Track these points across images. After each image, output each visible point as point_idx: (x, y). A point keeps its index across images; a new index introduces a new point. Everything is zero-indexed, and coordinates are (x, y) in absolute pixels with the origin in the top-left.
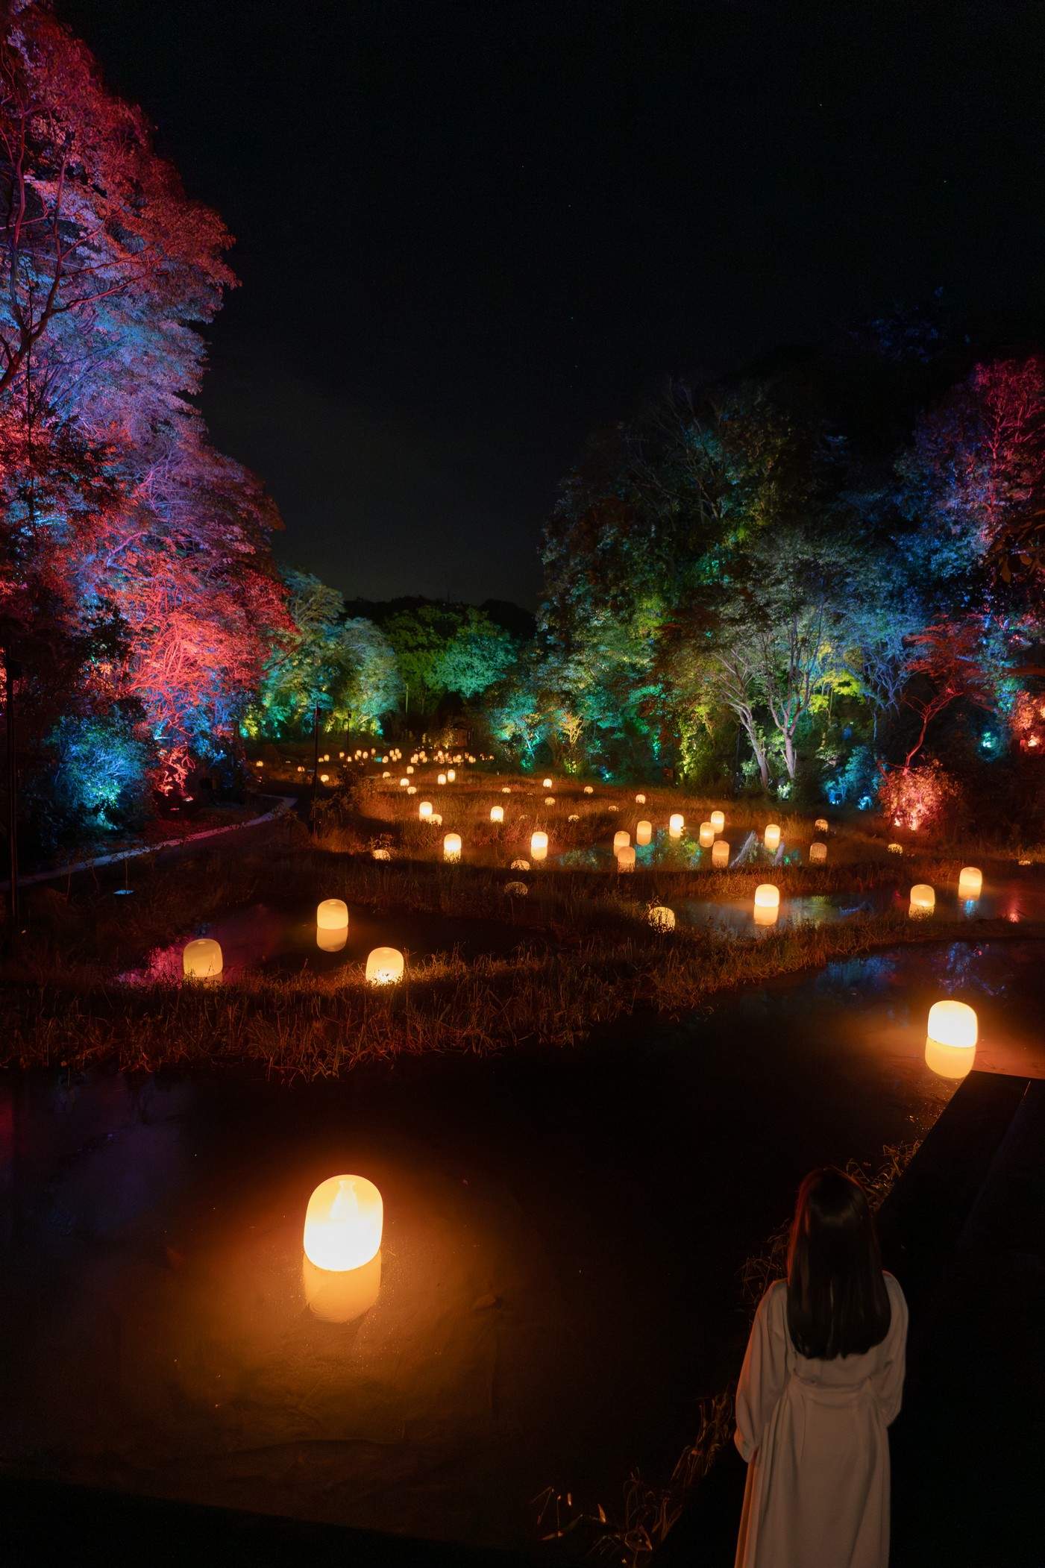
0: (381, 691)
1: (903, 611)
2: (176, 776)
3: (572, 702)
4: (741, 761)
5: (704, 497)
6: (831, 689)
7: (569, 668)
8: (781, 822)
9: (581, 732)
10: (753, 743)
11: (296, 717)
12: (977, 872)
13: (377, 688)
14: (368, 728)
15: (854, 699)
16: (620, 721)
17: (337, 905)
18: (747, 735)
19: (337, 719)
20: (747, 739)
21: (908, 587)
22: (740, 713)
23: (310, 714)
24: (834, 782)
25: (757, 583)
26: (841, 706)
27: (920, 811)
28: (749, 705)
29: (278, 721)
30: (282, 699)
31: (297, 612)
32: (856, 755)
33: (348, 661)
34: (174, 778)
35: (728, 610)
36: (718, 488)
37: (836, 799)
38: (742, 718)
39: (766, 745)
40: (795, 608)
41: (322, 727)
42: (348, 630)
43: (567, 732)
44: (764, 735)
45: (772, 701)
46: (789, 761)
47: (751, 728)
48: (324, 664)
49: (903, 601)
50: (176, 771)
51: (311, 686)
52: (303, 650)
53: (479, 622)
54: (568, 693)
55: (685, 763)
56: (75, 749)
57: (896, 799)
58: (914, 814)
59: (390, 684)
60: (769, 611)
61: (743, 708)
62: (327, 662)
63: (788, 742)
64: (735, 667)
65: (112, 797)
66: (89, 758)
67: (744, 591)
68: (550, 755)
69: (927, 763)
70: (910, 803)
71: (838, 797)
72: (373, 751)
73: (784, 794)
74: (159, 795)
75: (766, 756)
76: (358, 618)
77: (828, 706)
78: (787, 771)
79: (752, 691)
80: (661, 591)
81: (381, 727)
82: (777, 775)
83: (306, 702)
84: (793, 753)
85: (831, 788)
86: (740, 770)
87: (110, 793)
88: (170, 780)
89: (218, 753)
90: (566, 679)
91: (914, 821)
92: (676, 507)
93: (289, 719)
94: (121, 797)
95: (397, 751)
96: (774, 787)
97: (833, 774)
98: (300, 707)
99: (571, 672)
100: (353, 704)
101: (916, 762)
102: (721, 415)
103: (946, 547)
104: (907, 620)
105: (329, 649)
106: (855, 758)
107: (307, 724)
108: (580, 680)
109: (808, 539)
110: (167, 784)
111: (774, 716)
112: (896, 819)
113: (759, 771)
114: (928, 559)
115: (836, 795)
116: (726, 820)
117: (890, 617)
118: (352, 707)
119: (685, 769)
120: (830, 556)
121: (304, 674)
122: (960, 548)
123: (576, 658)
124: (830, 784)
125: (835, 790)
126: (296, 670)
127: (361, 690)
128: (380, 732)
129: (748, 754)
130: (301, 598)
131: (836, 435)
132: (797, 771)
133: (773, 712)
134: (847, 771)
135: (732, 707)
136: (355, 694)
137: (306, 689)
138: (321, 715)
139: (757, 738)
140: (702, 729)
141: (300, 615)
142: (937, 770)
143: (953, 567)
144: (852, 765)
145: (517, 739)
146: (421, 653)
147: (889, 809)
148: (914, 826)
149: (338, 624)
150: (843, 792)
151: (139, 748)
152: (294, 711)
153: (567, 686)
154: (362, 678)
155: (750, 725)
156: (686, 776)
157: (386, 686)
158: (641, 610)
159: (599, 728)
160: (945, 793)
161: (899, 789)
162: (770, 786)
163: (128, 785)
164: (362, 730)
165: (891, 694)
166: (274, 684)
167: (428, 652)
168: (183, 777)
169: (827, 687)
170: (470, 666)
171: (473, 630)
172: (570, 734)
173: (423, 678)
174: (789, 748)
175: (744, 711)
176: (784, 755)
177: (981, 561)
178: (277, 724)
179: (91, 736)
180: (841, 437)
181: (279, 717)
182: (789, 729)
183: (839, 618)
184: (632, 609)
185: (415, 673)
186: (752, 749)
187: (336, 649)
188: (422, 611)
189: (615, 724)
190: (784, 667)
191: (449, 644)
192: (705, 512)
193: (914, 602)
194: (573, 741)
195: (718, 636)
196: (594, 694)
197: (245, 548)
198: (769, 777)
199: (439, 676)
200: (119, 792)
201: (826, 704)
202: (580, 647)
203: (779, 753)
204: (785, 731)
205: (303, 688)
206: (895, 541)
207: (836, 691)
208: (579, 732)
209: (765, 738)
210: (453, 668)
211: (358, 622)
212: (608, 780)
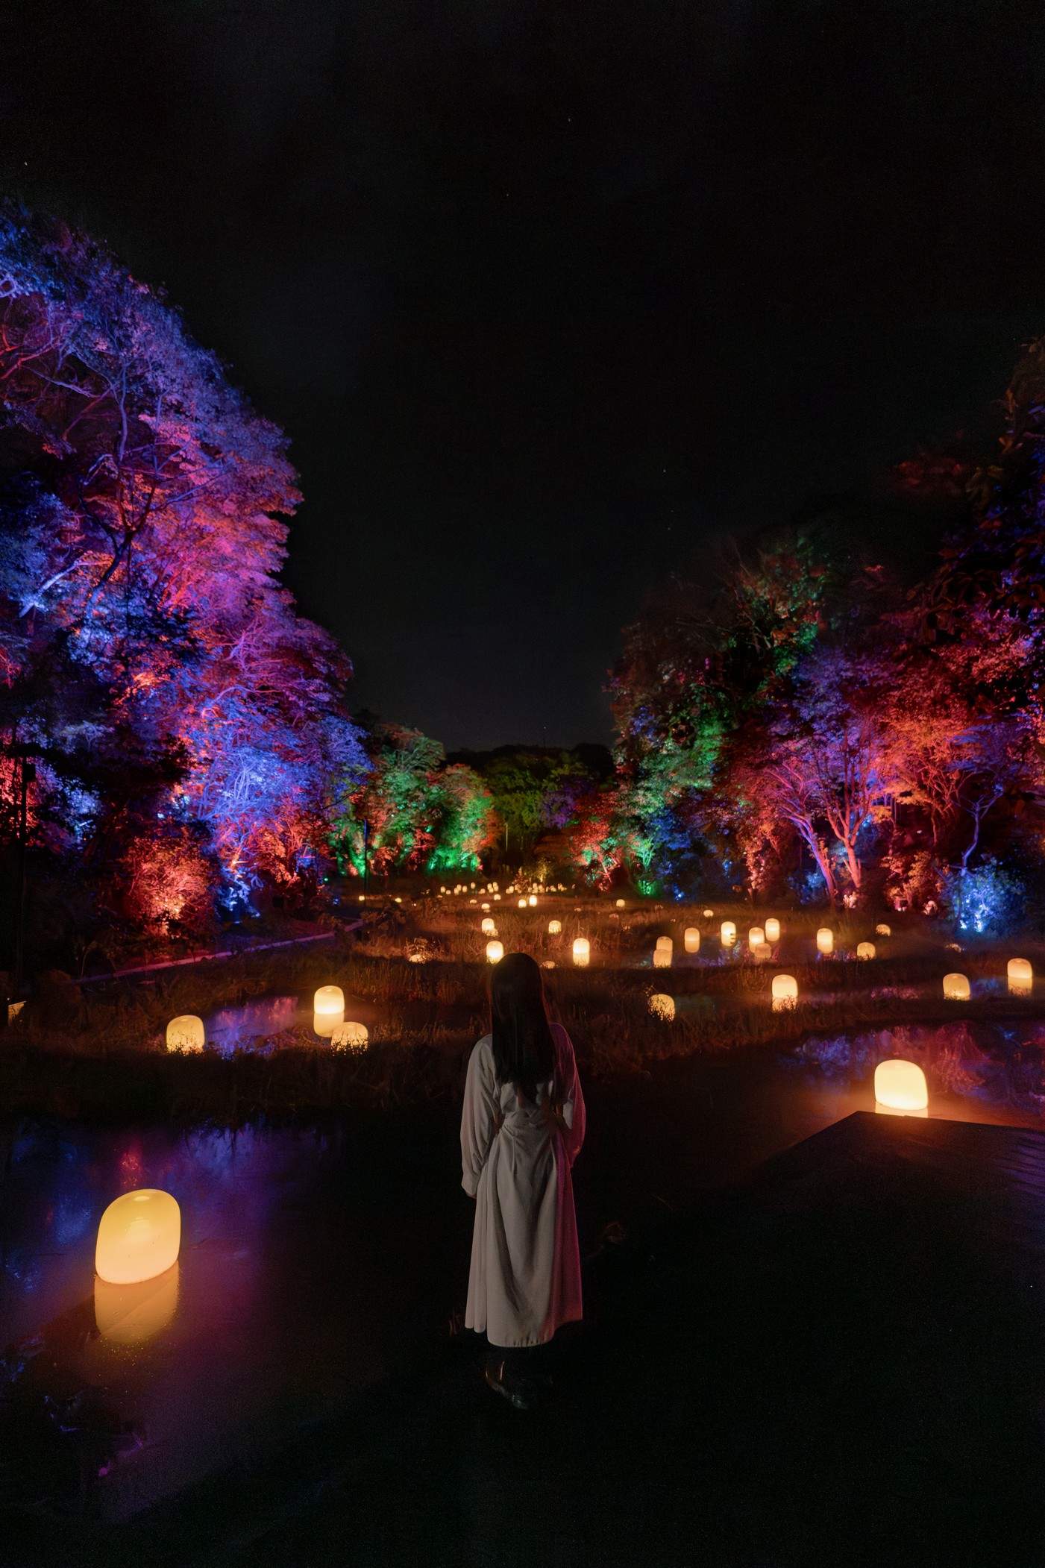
0: (479, 830)
1: (948, 717)
2: (240, 892)
3: (642, 827)
4: (806, 874)
5: (756, 631)
6: (894, 799)
7: (638, 794)
8: (834, 927)
9: (654, 854)
10: (816, 855)
11: (402, 856)
12: (1025, 964)
13: (475, 827)
14: (469, 864)
15: (917, 808)
16: (689, 842)
17: (334, 992)
18: (809, 847)
19: (439, 857)
20: (809, 851)
21: (951, 694)
22: (800, 826)
23: (415, 853)
24: (898, 889)
25: (803, 700)
26: (906, 816)
27: (983, 912)
28: (808, 818)
29: (386, 860)
30: (391, 841)
31: (403, 762)
32: (918, 861)
33: (450, 803)
34: (238, 894)
35: (777, 729)
36: (769, 623)
37: (901, 906)
38: (803, 831)
39: (829, 856)
40: (841, 722)
41: (426, 864)
42: (449, 776)
43: (640, 855)
44: (825, 846)
45: (832, 814)
46: (853, 871)
47: (812, 840)
48: (427, 808)
49: (947, 707)
50: (240, 888)
51: (416, 828)
52: (408, 795)
53: (572, 763)
54: (638, 818)
55: (752, 878)
56: (146, 867)
57: (958, 902)
58: (978, 916)
59: (488, 823)
60: (815, 726)
61: (803, 821)
62: (431, 806)
63: (851, 852)
64: (793, 784)
65: (177, 910)
66: (160, 876)
67: (790, 709)
68: (624, 877)
69: (983, 863)
70: (974, 904)
71: (904, 904)
72: (473, 885)
73: (851, 904)
74: (224, 910)
75: (830, 867)
76: (458, 765)
77: (893, 816)
78: (852, 881)
79: (811, 804)
80: (721, 718)
81: (481, 863)
82: (843, 885)
83: (411, 842)
84: (857, 863)
85: (895, 895)
86: (806, 883)
87: (175, 908)
88: (235, 896)
89: (292, 876)
90: (635, 804)
91: (979, 922)
92: (733, 642)
93: (396, 858)
94: (186, 911)
95: (495, 884)
96: (840, 897)
97: (898, 881)
98: (406, 846)
99: (640, 798)
100: (455, 842)
101: (974, 863)
102: (765, 558)
103: (986, 654)
104: (952, 725)
105: (432, 794)
106: (917, 864)
107: (412, 863)
108: (648, 805)
109: (848, 657)
110: (233, 899)
111: (834, 827)
112: (961, 922)
113: (824, 884)
114: (969, 667)
115: (902, 901)
116: (782, 927)
117: (935, 723)
118: (454, 845)
119: (753, 884)
120: (872, 671)
121: (408, 817)
122: (1000, 654)
123: (646, 785)
124: (894, 891)
125: (900, 896)
126: (402, 814)
127: (461, 829)
128: (481, 867)
129: (812, 866)
130: (406, 750)
131: (874, 566)
132: (861, 881)
133: (832, 823)
134: (911, 877)
135: (793, 821)
136: (456, 834)
137: (410, 830)
138: (425, 855)
139: (820, 850)
140: (767, 845)
141: (405, 765)
142: (997, 869)
143: (994, 673)
144: (916, 870)
145: (595, 864)
146: (518, 795)
147: (953, 912)
148: (980, 927)
149: (440, 772)
150: (909, 899)
151: (202, 865)
152: (401, 851)
153: (637, 812)
154: (462, 819)
155: (811, 838)
156: (755, 891)
157: (483, 825)
158: (702, 737)
159: (670, 850)
160: (1008, 892)
161: (960, 891)
162: (836, 897)
163: (193, 901)
164: (463, 866)
165: (947, 798)
166: (382, 827)
167: (525, 793)
168: (246, 893)
169: (889, 798)
170: (564, 803)
171: (565, 771)
172: (643, 857)
173: (521, 817)
174: (852, 858)
175: (804, 824)
176: (847, 866)
177: (1022, 664)
178: (384, 863)
179: (160, 855)
180: (879, 567)
181: (387, 857)
182: (850, 840)
183: (884, 727)
184: (692, 736)
185: (514, 813)
186: (814, 861)
187: (438, 793)
188: (519, 757)
189: (683, 846)
190: (840, 780)
191: (544, 785)
192: (759, 644)
193: (956, 707)
194: (646, 863)
195: (768, 753)
196: (662, 818)
197: (325, 697)
198: (835, 888)
199: (536, 815)
200: (183, 904)
201: (888, 814)
202: (647, 775)
203: (843, 865)
204: (846, 841)
205: (409, 829)
206: (936, 653)
207: (898, 801)
208: (651, 854)
209: (826, 849)
210: (548, 806)
211: (458, 767)
212: (680, 899)
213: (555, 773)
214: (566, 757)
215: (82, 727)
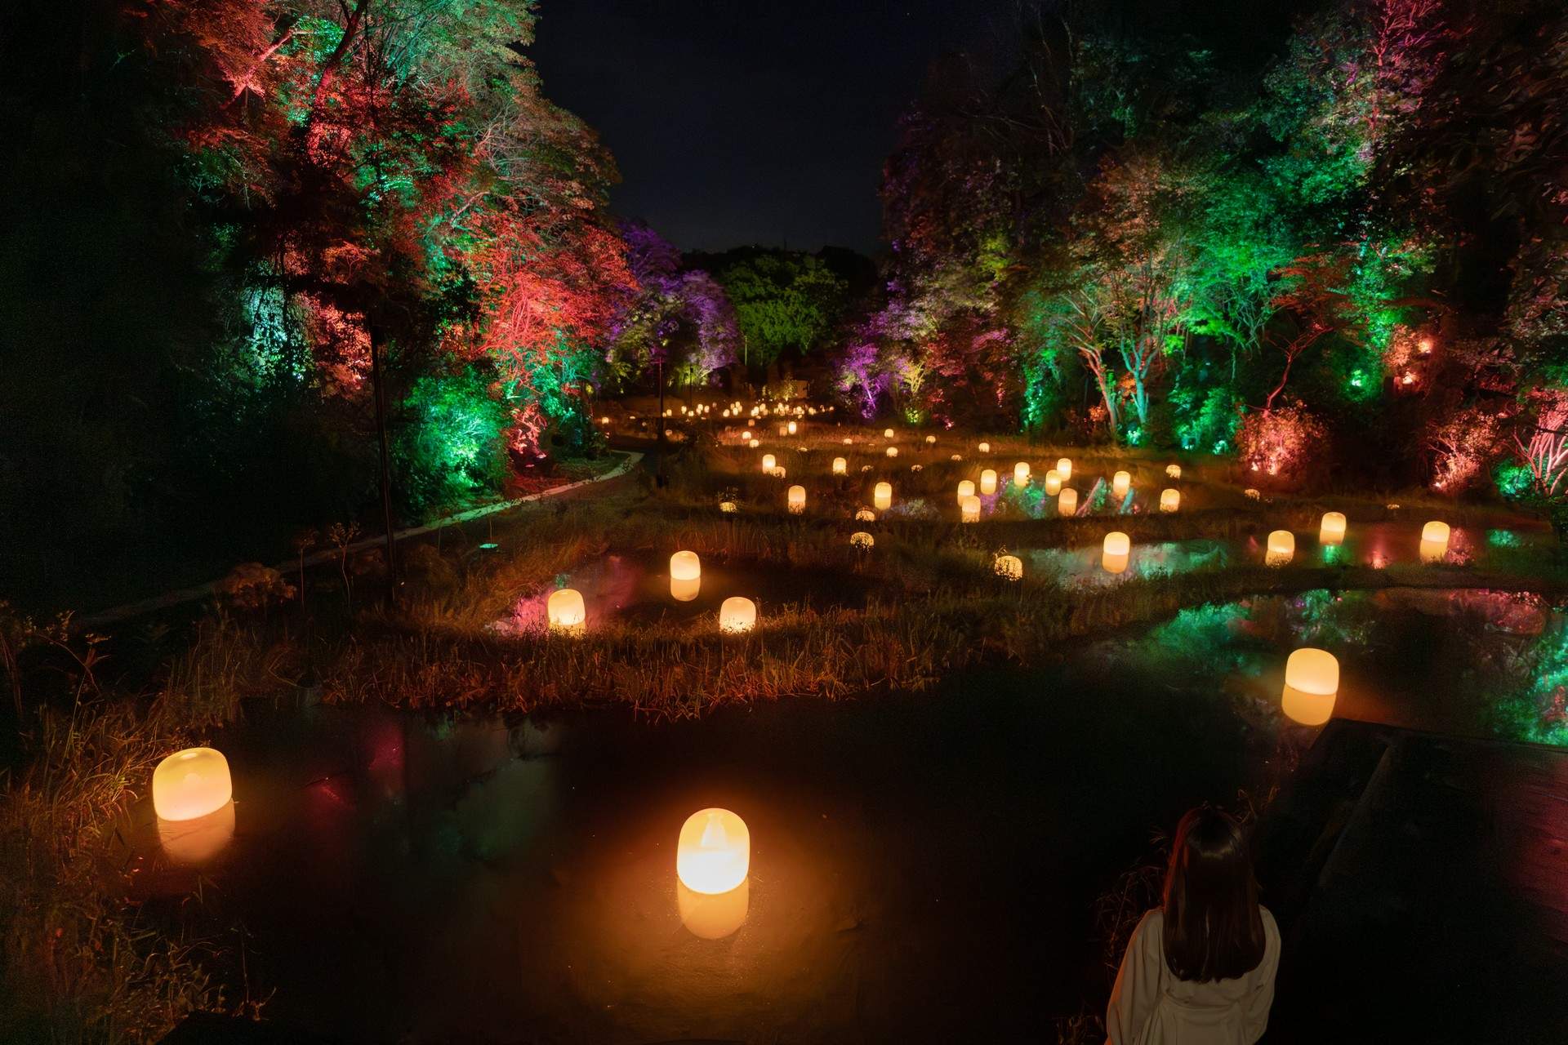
0: (721, 345)
1: (1269, 242)
2: (529, 434)
3: (914, 351)
4: (1089, 407)
6: (1186, 329)
7: (909, 315)
8: (1131, 470)
9: (923, 381)
10: (1102, 387)
11: (638, 373)
12: (1340, 517)
13: (716, 342)
14: (709, 382)
15: (1211, 339)
16: (962, 368)
17: (690, 557)
18: (1097, 379)
19: (677, 374)
20: (1096, 384)
21: (1275, 215)
22: (1088, 356)
23: (651, 369)
24: (1187, 427)
25: (1110, 217)
26: (1197, 346)
27: (1279, 455)
28: (1099, 348)
29: (621, 377)
30: (624, 355)
31: (635, 267)
32: (1212, 397)
33: (688, 315)
34: (527, 436)
35: (1077, 249)
37: (1188, 445)
38: (1089, 362)
39: (1117, 389)
40: (1150, 243)
41: (664, 382)
42: (686, 283)
43: (908, 381)
44: (1114, 379)
45: (1124, 343)
46: (1139, 406)
47: (1100, 372)
48: (663, 319)
49: (1268, 231)
50: (529, 429)
51: (652, 341)
52: (642, 305)
53: (817, 270)
54: (909, 341)
55: (1030, 410)
56: (434, 410)
57: (1254, 443)
58: (1273, 458)
59: (729, 337)
60: (1121, 247)
61: (1092, 351)
62: (666, 317)
63: (1140, 386)
64: (1085, 309)
65: (472, 456)
66: (448, 419)
67: (1094, 227)
68: (891, 405)
69: (1285, 405)
70: (1270, 446)
71: (1192, 442)
72: (714, 405)
73: (1134, 440)
74: (514, 453)
75: (1116, 400)
76: (696, 271)
77: (1184, 347)
78: (1138, 416)
79: (1103, 333)
80: (1006, 230)
81: (723, 381)
82: (1127, 420)
83: (646, 357)
84: (1145, 397)
85: (1184, 432)
86: (1088, 415)
87: (469, 452)
88: (524, 437)
89: (567, 411)
90: (907, 326)
91: (1273, 465)
93: (632, 375)
94: (481, 454)
95: (738, 404)
96: (1124, 432)
97: (1186, 417)
98: (642, 362)
99: (912, 319)
100: (693, 358)
101: (1276, 404)
103: (1319, 169)
104: (1273, 252)
105: (668, 304)
106: (1210, 401)
107: (648, 379)
108: (921, 327)
109: (1166, 168)
110: (522, 441)
111: (1125, 359)
112: (1253, 464)
113: (1107, 417)
114: (1299, 183)
115: (1189, 440)
116: (1073, 467)
117: (1255, 250)
118: (692, 361)
119: (1030, 416)
120: (1189, 185)
121: (644, 329)
122: (1335, 169)
123: (917, 305)
124: (1184, 428)
125: (1189, 434)
126: (637, 326)
127: (700, 344)
128: (722, 385)
129: (1097, 399)
130: (639, 252)
131: (1200, 51)
132: (1148, 415)
133: (1124, 354)
134: (1202, 415)
135: (1080, 351)
136: (694, 349)
137: (646, 345)
138: (661, 371)
139: (1107, 382)
140: (1048, 374)
141: (638, 270)
142: (1300, 412)
143: (1326, 191)
144: (1208, 408)
145: (857, 389)
146: (758, 305)
147: (1246, 452)
148: (1273, 470)
149: (676, 278)
150: (1197, 438)
151: (494, 408)
152: (637, 367)
153: (909, 334)
154: (701, 332)
155: (1099, 369)
156: (1031, 424)
157: (724, 339)
158: (985, 252)
159: (941, 376)
160: (1308, 435)
161: (1258, 433)
162: (1119, 432)
163: (485, 444)
164: (703, 384)
165: (1252, 332)
166: (615, 341)
167: (766, 303)
168: (536, 435)
169: (1181, 326)
170: (808, 316)
171: (811, 278)
172: (912, 383)
173: (761, 330)
174: (1140, 392)
175: (1094, 355)
176: (1134, 400)
177: (1360, 184)
178: (619, 380)
179: (448, 397)
180: (1205, 52)
181: (622, 374)
182: (1140, 372)
183: (1197, 252)
184: (975, 251)
185: (753, 325)
186: (1100, 394)
187: (674, 303)
188: (758, 262)
189: (958, 372)
190: (1135, 307)
191: (786, 294)
192: (1053, 142)
193: (1281, 231)
194: (914, 390)
195: (1066, 276)
196: (936, 342)
197: (583, 204)
198: (1118, 423)
199: (777, 328)
200: (478, 450)
201: (1180, 344)
202: (921, 293)
203: (1129, 398)
204: (1136, 374)
205: (645, 342)
206: (1262, 165)
207: (1192, 330)
208: (921, 380)
209: (1114, 382)
210: (791, 318)
211: (696, 274)
212: (950, 429)
213: (798, 280)
214: (811, 262)
215: (343, 249)
